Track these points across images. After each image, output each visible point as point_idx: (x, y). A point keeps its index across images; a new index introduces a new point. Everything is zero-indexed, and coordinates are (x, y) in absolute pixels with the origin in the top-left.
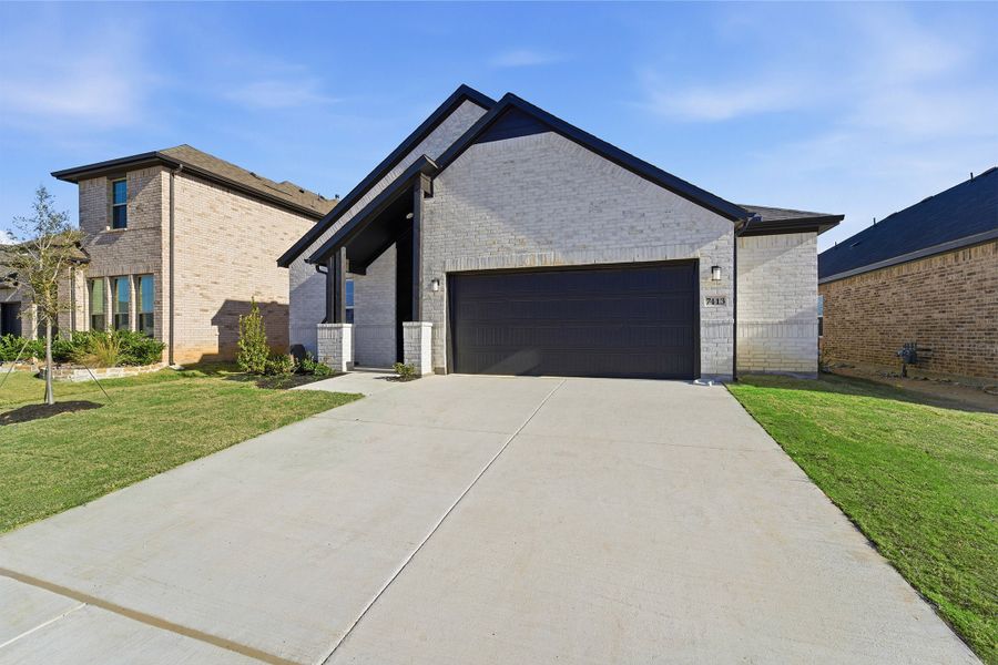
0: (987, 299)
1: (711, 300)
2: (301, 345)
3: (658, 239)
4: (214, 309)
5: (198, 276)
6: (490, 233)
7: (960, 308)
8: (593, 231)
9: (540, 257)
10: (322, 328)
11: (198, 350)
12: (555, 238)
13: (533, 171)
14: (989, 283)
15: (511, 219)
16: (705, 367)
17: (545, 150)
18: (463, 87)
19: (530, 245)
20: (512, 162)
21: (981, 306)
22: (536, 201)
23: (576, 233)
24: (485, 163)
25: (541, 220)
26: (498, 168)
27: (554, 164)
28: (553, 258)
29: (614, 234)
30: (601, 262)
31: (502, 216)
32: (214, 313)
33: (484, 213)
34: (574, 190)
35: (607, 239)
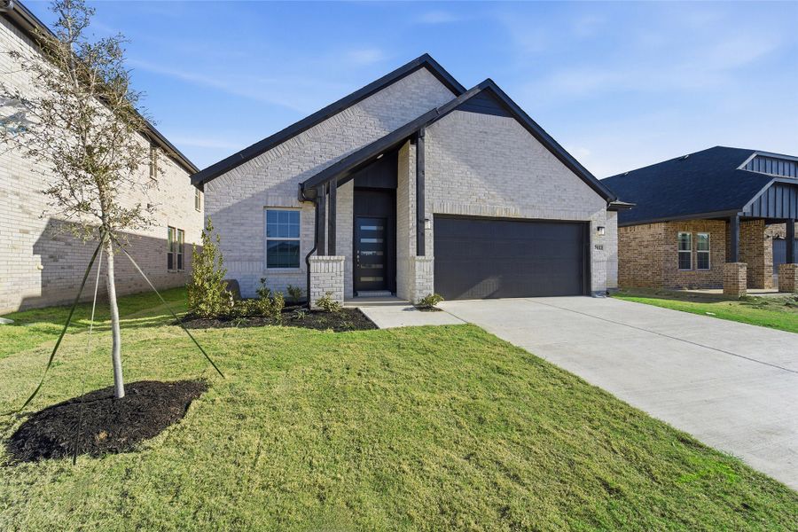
0: (645, 251)
1: (597, 247)
2: (235, 280)
3: (573, 207)
4: (37, 230)
5: (17, 178)
6: (470, 186)
7: (629, 254)
8: (538, 196)
9: (506, 210)
10: (317, 261)
11: (17, 292)
12: (515, 198)
13: (500, 144)
14: (646, 243)
15: (485, 177)
16: (594, 287)
17: (508, 130)
18: (427, 55)
19: (499, 200)
20: (486, 133)
21: (641, 254)
22: (503, 167)
23: (528, 195)
24: (465, 128)
25: (506, 182)
26: (476, 135)
27: (514, 142)
28: (515, 212)
29: (550, 199)
30: (542, 218)
31: (479, 174)
32: (37, 237)
33: (464, 168)
34: (527, 164)
35: (546, 203)
